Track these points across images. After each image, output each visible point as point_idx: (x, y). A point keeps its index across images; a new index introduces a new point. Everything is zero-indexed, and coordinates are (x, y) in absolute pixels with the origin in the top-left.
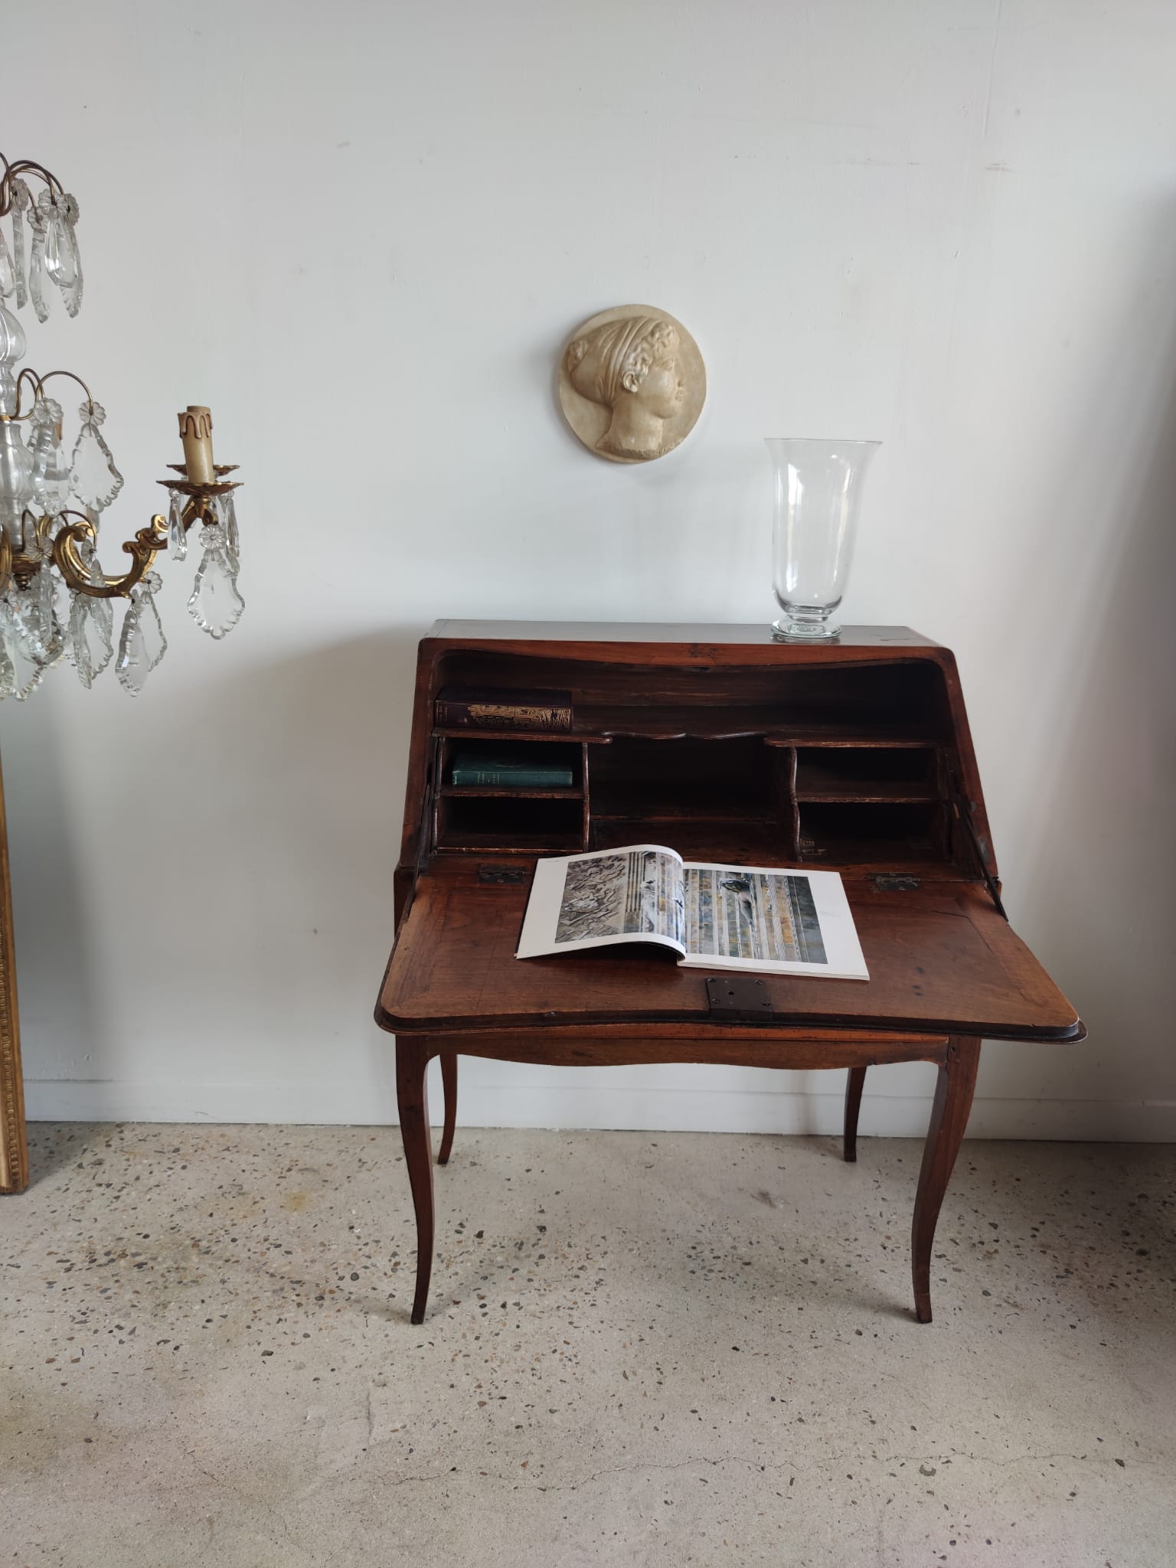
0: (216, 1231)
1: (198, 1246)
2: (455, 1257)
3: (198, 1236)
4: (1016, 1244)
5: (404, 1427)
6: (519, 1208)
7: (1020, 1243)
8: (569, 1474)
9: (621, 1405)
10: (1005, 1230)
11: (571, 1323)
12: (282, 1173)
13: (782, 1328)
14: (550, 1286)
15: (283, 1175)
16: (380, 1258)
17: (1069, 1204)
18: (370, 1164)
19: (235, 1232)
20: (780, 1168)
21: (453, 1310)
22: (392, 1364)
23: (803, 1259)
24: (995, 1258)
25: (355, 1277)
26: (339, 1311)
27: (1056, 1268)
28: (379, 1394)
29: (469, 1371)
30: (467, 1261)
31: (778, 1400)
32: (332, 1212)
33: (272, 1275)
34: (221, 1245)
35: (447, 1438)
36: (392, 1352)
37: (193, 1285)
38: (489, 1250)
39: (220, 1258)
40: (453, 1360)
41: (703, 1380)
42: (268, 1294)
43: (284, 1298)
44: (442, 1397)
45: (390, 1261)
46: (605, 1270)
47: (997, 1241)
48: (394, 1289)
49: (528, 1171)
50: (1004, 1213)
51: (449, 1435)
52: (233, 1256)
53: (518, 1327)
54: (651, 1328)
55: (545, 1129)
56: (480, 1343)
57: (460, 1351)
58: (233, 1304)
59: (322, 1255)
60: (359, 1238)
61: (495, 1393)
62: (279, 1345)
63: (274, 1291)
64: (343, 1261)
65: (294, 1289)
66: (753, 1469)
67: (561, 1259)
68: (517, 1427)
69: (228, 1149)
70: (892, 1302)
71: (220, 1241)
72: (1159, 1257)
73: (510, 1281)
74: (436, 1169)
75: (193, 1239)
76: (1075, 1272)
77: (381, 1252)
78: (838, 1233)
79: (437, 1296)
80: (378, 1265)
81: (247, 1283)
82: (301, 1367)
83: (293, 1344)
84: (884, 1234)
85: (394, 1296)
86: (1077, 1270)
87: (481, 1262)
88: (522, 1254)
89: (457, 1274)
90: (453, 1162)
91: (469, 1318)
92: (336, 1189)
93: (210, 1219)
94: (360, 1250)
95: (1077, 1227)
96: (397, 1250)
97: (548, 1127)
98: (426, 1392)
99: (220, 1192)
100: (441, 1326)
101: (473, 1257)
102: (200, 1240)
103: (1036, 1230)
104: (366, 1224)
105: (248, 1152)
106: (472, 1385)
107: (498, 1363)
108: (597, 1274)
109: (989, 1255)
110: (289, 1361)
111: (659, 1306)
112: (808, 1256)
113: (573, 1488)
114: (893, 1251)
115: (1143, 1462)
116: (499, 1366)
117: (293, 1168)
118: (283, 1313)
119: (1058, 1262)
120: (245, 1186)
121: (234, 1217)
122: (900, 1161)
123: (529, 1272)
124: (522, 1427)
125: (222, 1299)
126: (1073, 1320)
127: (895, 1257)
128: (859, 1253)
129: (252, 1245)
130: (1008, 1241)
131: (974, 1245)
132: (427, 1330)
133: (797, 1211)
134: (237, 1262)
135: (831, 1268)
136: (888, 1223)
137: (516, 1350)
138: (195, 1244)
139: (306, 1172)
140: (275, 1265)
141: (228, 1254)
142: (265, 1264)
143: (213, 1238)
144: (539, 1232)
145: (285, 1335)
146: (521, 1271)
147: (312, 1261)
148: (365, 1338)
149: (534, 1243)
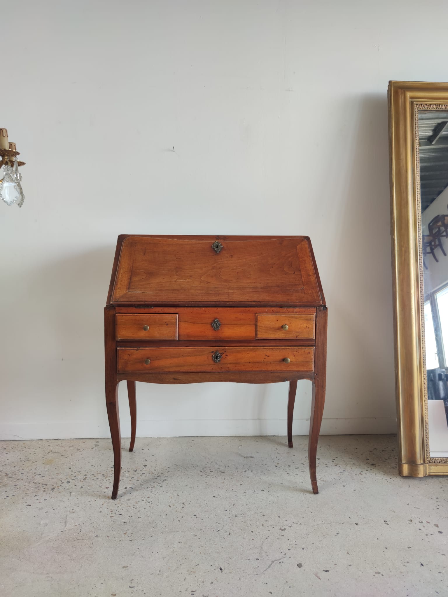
0: (15, 471)
2: (109, 475)
3: (8, 473)
4: (326, 464)
5: (79, 525)
7: (328, 463)
8: (142, 536)
9: (167, 515)
10: (322, 460)
11: (151, 492)
13: (233, 490)
14: (145, 482)
15: (46, 454)
16: (79, 477)
17: (347, 452)
19: (23, 471)
21: (106, 490)
22: (78, 507)
23: (244, 471)
26: (60, 492)
27: (340, 470)
28: (71, 515)
29: (109, 507)
31: (228, 511)
32: (63, 464)
33: (35, 483)
34: (17, 475)
35: (96, 527)
36: (78, 503)
37: (3, 487)
39: (16, 479)
40: (102, 504)
41: (200, 506)
42: (33, 488)
43: (39, 489)
44: (96, 515)
45: (83, 477)
46: (167, 476)
47: (319, 463)
48: (83, 485)
51: (97, 526)
52: (21, 478)
53: (130, 494)
54: (182, 492)
55: (152, 437)
57: (106, 502)
58: (18, 492)
59: (56, 477)
60: (72, 471)
61: (117, 513)
62: (34, 503)
63: (35, 488)
64: (64, 478)
65: (43, 487)
66: (215, 531)
67: (150, 474)
68: (124, 523)
69: (25, 448)
72: (379, 466)
73: (130, 481)
75: (6, 474)
76: (347, 471)
79: (100, 486)
80: (78, 478)
81: (25, 486)
82: (42, 509)
83: (40, 502)
85: (83, 487)
88: (136, 473)
89: (109, 480)
92: (66, 458)
93: (14, 468)
94: (72, 475)
95: (350, 458)
96: (87, 474)
97: (153, 437)
98: (90, 514)
99: (20, 460)
100: (100, 495)
102: (8, 474)
103: (334, 459)
104: (76, 467)
105: (33, 448)
106: (109, 511)
107: (121, 504)
108: (164, 478)
110: (37, 507)
111: (187, 486)
112: (246, 470)
113: (143, 540)
116: (121, 505)
117: (50, 452)
118: (37, 494)
119: (341, 468)
120: (30, 458)
121: (24, 467)
123: (138, 478)
124: (126, 522)
125: (14, 490)
126: (345, 484)
128: (266, 468)
129: (29, 475)
134: (22, 480)
135: (255, 473)
136: (279, 460)
138: (7, 475)
139: (55, 453)
140: (37, 480)
141: (19, 478)
142: (33, 480)
143: (14, 473)
144: (144, 467)
145: (37, 500)
146: (135, 478)
147: (52, 479)
148: (68, 499)
149: (141, 469)
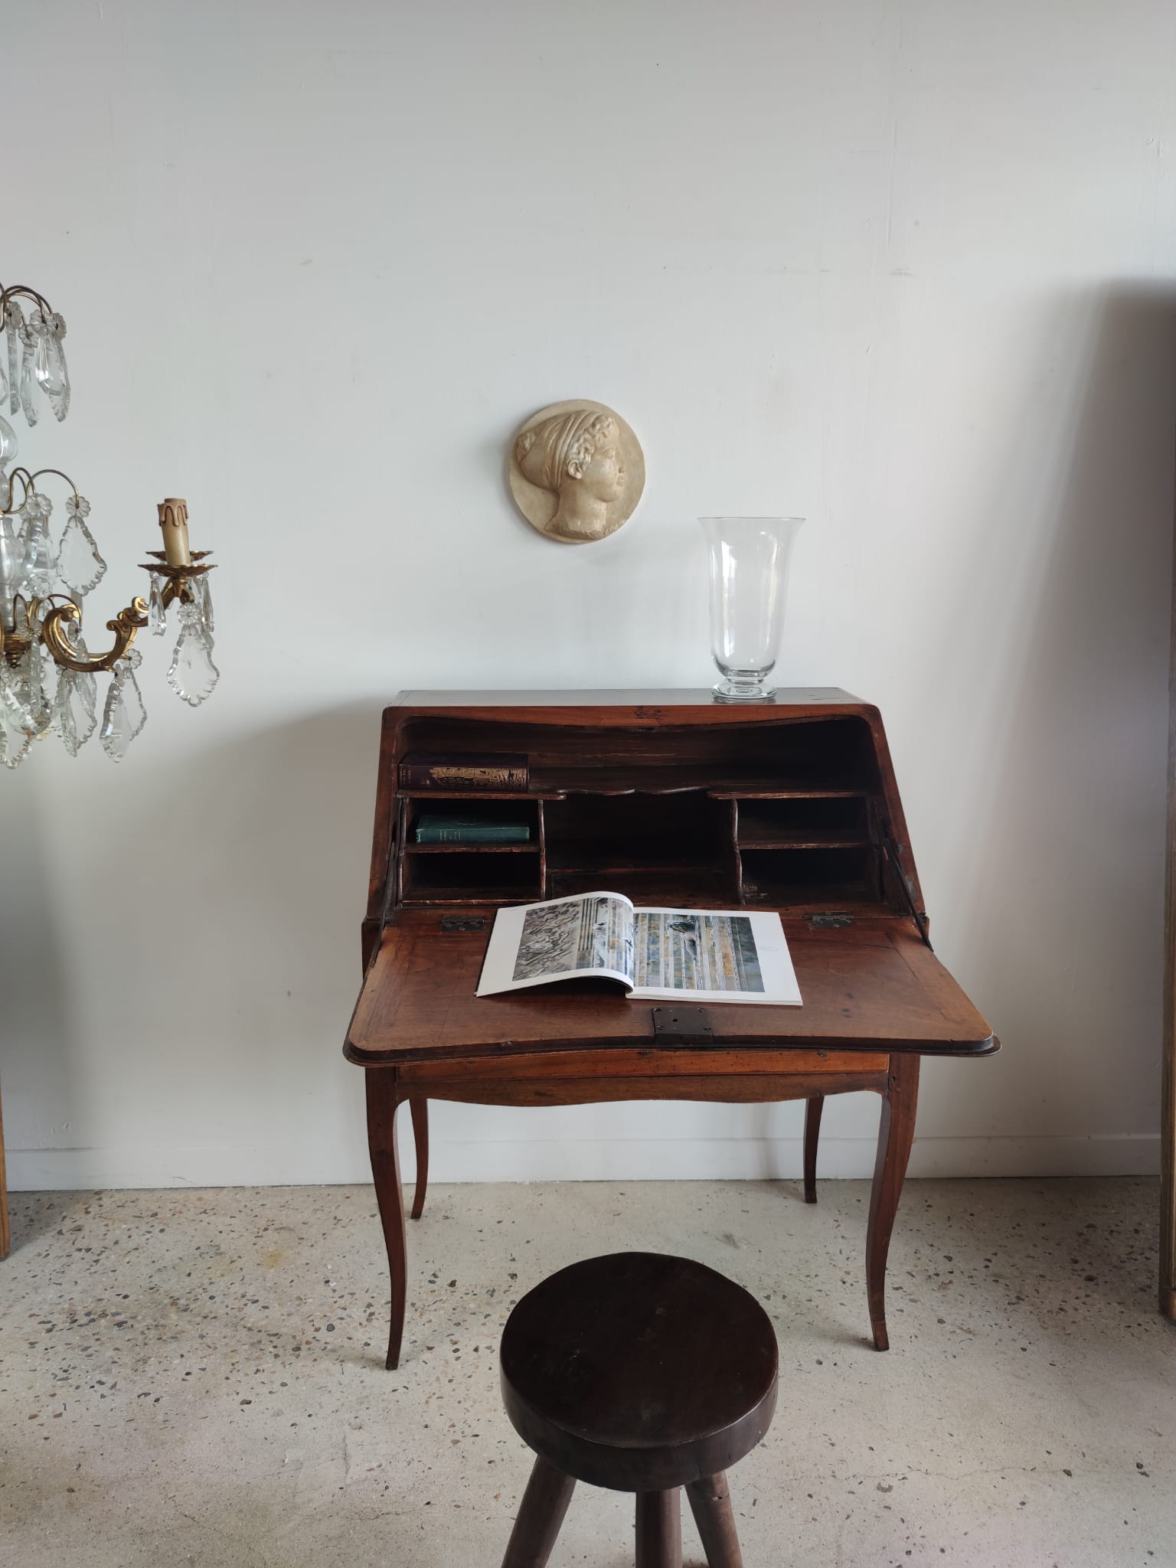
0: (194, 1290)
1: (177, 1304)
2: (429, 1306)
3: (176, 1295)
4: (970, 1275)
5: (380, 1466)
6: (491, 1258)
7: (974, 1273)
10: (959, 1262)
12: (258, 1232)
15: (260, 1234)
16: (355, 1310)
17: (1021, 1236)
18: (345, 1221)
19: (212, 1290)
20: (743, 1211)
21: (427, 1355)
22: (368, 1408)
23: (765, 1295)
24: (949, 1289)
25: (331, 1328)
26: (315, 1360)
27: (1008, 1296)
28: (355, 1437)
29: (443, 1412)
30: (440, 1309)
32: (307, 1267)
33: (250, 1329)
34: (199, 1303)
35: (422, 1474)
36: (367, 1397)
37: (173, 1340)
38: (461, 1298)
39: (198, 1315)
40: (427, 1402)
42: (246, 1347)
43: (261, 1350)
44: (417, 1437)
45: (365, 1311)
47: (952, 1272)
48: (370, 1338)
49: (499, 1222)
50: (958, 1246)
51: (424, 1472)
52: (211, 1312)
53: (490, 1369)
55: (516, 1183)
56: (453, 1385)
57: (434, 1394)
58: (212, 1357)
59: (298, 1308)
60: (334, 1291)
61: (468, 1431)
62: (258, 1394)
63: (252, 1344)
64: (318, 1314)
65: (271, 1341)
68: (490, 1462)
69: (205, 1212)
70: (851, 1333)
71: (198, 1299)
72: (1106, 1282)
73: (484, 1327)
74: (408, 1224)
75: (171, 1297)
76: (1026, 1299)
77: (356, 1304)
78: (799, 1270)
79: (411, 1343)
80: (353, 1316)
81: (225, 1337)
82: (278, 1414)
83: (271, 1392)
84: (844, 1270)
85: (369, 1345)
86: (1027, 1297)
87: (454, 1309)
88: (494, 1300)
89: (430, 1321)
90: (426, 1217)
91: (442, 1362)
92: (312, 1246)
93: (188, 1279)
94: (335, 1302)
95: (1028, 1257)
96: (371, 1301)
97: (518, 1181)
98: (401, 1433)
99: (198, 1252)
100: (415, 1371)
101: (446, 1305)
102: (178, 1299)
103: (989, 1261)
104: (341, 1278)
105: (225, 1215)
106: (445, 1424)
107: (471, 1403)
109: (944, 1286)
110: (267, 1409)
112: (770, 1292)
114: (852, 1285)
115: (1089, 1471)
116: (472, 1406)
117: (270, 1228)
118: (261, 1364)
119: (1010, 1290)
120: (222, 1246)
121: (212, 1275)
122: (859, 1201)
123: (501, 1317)
124: (494, 1461)
125: (199, 1352)
126: (1024, 1343)
127: (853, 1291)
128: (820, 1288)
129: (230, 1301)
130: (962, 1272)
131: (930, 1277)
132: (401, 1375)
133: (760, 1251)
134: (215, 1317)
135: (793, 1303)
136: (848, 1259)
137: (488, 1390)
138: (174, 1302)
139: (282, 1231)
140: (252, 1320)
141: (206, 1311)
142: (242, 1319)
143: (191, 1296)
144: (510, 1279)
145: (263, 1385)
146: (493, 1317)
147: (288, 1315)
148: (341, 1384)
149: (505, 1289)
